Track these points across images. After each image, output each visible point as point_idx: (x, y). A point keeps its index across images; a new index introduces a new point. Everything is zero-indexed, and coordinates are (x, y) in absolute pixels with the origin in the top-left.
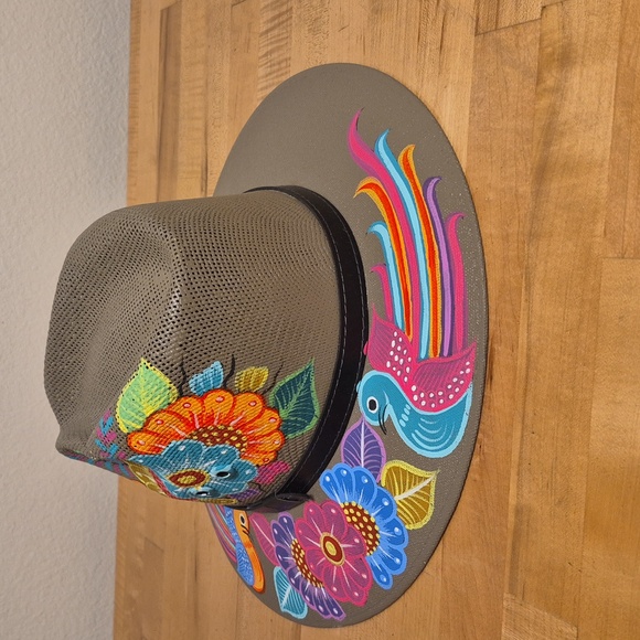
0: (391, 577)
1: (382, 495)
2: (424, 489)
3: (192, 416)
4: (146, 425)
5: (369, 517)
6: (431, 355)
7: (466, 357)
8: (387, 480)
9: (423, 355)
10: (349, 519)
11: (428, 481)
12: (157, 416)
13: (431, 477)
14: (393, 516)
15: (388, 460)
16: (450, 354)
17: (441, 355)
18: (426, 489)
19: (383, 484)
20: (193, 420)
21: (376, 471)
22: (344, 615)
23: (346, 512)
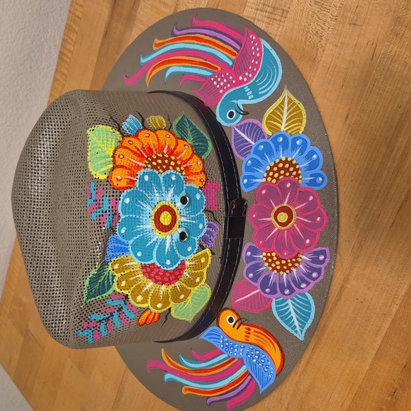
0: (321, 172)
1: (275, 140)
2: (288, 104)
3: (138, 149)
4: (114, 161)
5: (281, 161)
6: (234, 58)
7: (248, 36)
8: (270, 129)
9: (231, 63)
10: (274, 181)
11: (286, 98)
12: (117, 153)
13: (286, 94)
14: (290, 139)
15: (261, 121)
16: (240, 45)
17: (238, 51)
18: (290, 101)
19: (270, 134)
20: (140, 152)
21: (262, 135)
22: (327, 249)
23: (269, 179)
